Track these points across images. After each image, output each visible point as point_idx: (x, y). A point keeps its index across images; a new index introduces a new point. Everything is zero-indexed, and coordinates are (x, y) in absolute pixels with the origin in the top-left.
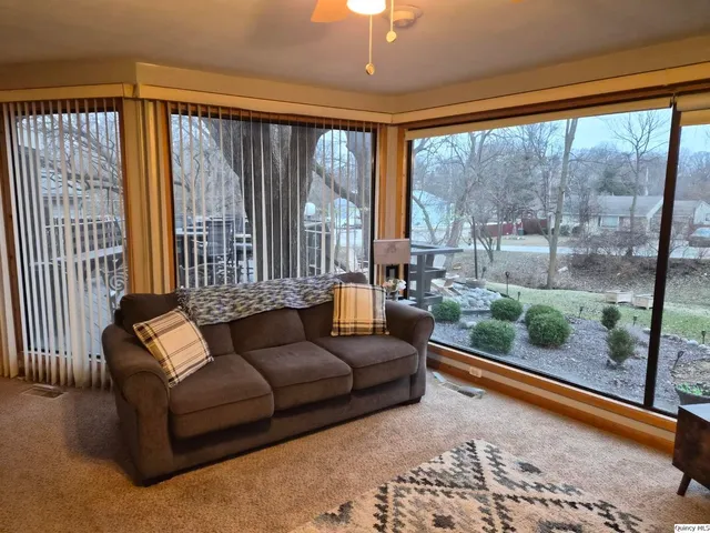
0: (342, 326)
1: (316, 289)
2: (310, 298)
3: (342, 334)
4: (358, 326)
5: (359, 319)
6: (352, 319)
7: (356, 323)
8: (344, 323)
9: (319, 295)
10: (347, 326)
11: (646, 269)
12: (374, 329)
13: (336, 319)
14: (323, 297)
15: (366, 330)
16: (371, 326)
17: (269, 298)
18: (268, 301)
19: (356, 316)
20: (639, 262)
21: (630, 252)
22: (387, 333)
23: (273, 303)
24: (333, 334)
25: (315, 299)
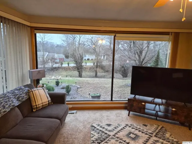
0: (38, 106)
1: (21, 94)
2: (20, 99)
3: (38, 109)
4: (43, 104)
5: (43, 101)
6: (41, 102)
7: (42, 103)
8: (38, 105)
9: (24, 96)
10: (40, 105)
11: (49, 70)
12: (49, 103)
13: (34, 104)
14: (26, 97)
15: (46, 104)
16: (48, 102)
17: (7, 104)
18: (7, 106)
19: (42, 101)
20: (47, 68)
21: (44, 66)
22: (52, 103)
23: (9, 106)
24: (34, 111)
25: (23, 99)
